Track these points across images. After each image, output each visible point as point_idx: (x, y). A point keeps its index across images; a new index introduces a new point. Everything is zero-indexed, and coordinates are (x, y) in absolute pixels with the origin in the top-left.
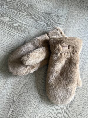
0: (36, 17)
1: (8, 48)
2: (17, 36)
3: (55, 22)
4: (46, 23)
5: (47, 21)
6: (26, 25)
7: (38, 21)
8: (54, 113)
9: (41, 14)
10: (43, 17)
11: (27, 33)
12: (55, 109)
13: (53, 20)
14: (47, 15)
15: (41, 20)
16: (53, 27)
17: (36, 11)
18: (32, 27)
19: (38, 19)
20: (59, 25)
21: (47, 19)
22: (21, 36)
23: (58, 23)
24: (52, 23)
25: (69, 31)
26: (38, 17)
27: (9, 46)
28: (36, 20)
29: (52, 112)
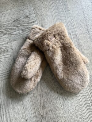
0: (8, 31)
1: (4, 75)
2: (4, 59)
3: (28, 23)
4: (21, 30)
5: (20, 27)
6: (4, 44)
7: (12, 34)
8: (82, 101)
9: (10, 25)
10: (14, 26)
11: (11, 50)
12: (81, 97)
13: (25, 23)
14: (16, 22)
15: (14, 30)
16: (29, 29)
17: (5, 25)
18: (10, 42)
19: (11, 32)
20: (33, 24)
21: (19, 26)
22: (7, 56)
23: (31, 23)
24: (26, 25)
25: (45, 23)
26: (10, 29)
27: (3, 73)
28: (10, 34)
29: (81, 100)
